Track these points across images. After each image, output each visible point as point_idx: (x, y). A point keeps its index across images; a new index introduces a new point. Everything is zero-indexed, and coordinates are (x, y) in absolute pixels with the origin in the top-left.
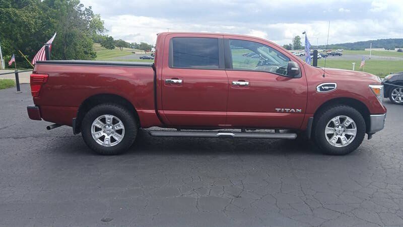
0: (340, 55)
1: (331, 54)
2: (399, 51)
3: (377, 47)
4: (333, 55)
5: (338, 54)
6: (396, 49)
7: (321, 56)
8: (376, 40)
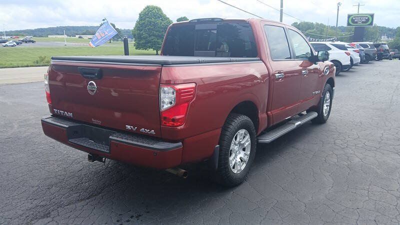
0: (33, 42)
1: (23, 41)
2: (80, 37)
3: (59, 35)
4: (26, 42)
5: (30, 41)
6: (77, 36)
7: (15, 44)
8: (56, 27)
